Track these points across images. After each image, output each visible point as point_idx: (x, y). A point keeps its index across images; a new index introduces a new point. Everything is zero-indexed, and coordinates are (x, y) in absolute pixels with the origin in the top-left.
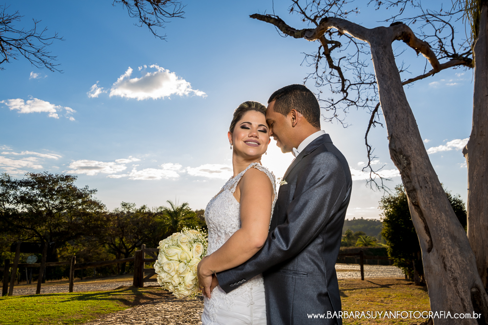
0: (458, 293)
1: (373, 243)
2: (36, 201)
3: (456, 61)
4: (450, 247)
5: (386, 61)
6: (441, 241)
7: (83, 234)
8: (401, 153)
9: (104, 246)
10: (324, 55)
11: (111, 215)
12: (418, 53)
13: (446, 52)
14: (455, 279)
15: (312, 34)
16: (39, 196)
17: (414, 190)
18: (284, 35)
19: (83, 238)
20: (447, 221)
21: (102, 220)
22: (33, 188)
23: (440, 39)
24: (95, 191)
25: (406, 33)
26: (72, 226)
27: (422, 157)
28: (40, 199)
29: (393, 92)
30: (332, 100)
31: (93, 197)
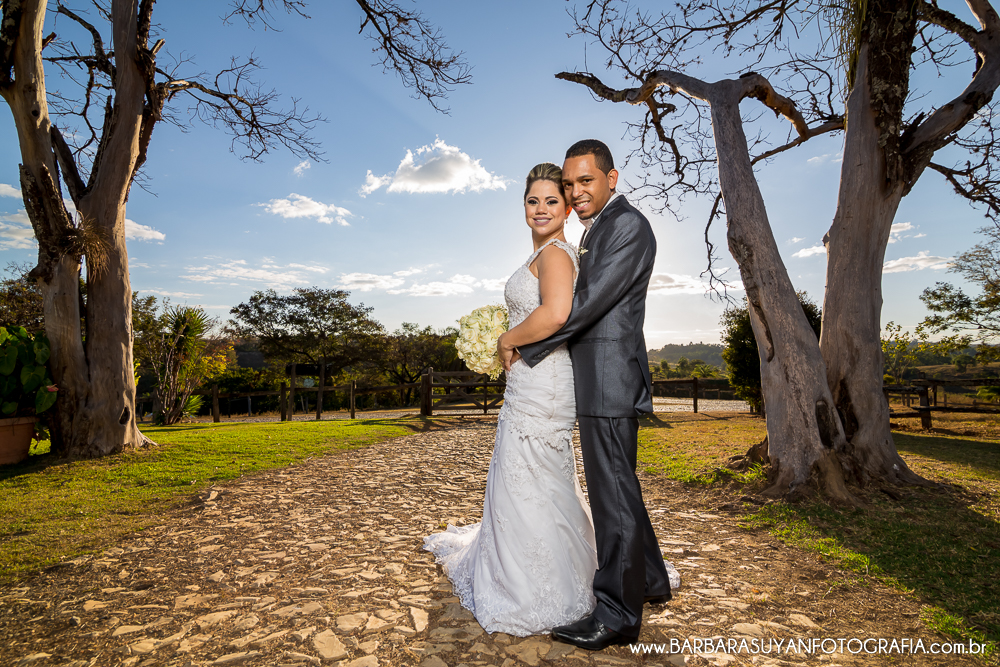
0: (800, 406)
1: (715, 374)
2: (306, 321)
3: (833, 124)
4: (795, 355)
5: (729, 125)
6: (784, 347)
7: (361, 360)
8: (741, 242)
9: (385, 374)
10: (652, 124)
11: (391, 338)
12: (777, 114)
13: (820, 113)
14: (798, 391)
15: (636, 96)
16: (309, 315)
17: (756, 287)
18: (599, 98)
19: (361, 364)
20: (794, 324)
21: (381, 343)
22: (302, 306)
23: (813, 95)
24: (372, 309)
25: (760, 87)
26: (348, 349)
27: (767, 247)
28: (310, 319)
29: (736, 166)
30: (663, 185)
31: (370, 317)
